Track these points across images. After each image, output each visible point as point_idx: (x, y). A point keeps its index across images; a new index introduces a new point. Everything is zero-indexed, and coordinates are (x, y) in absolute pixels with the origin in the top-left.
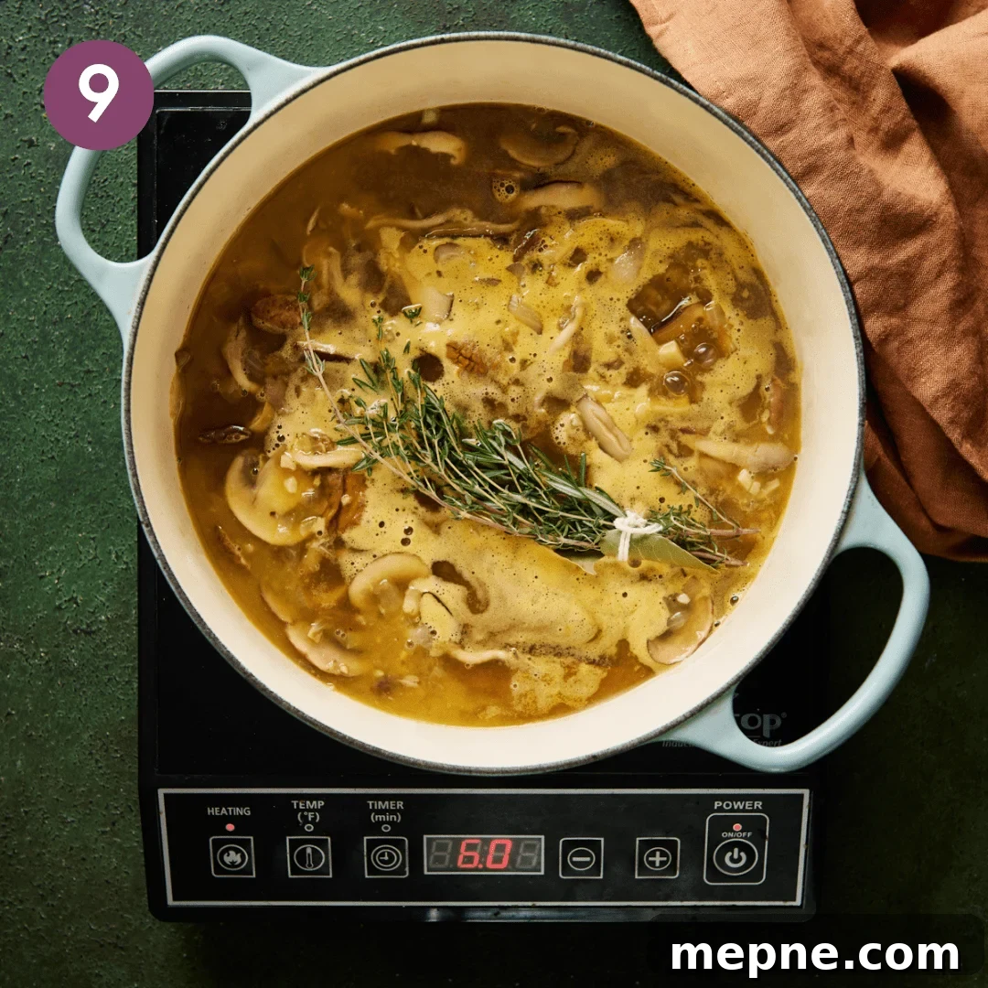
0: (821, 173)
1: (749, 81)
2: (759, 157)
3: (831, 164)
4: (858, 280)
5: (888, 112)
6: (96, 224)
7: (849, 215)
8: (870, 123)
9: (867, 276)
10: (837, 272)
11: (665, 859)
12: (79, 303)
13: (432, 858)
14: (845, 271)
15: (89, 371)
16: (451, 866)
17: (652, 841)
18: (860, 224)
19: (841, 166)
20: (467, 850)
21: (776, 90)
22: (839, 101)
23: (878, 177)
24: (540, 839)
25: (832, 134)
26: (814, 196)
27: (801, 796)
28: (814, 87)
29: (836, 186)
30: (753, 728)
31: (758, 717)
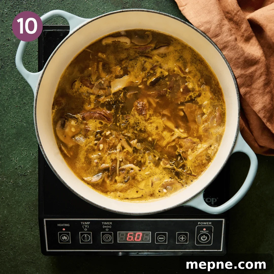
0: (228, 48)
1: (208, 22)
3: (230, 45)
4: (238, 78)
5: (246, 31)
6: (27, 62)
7: (236, 60)
8: (241, 34)
9: (240, 76)
10: (232, 76)
11: (184, 238)
12: (22, 84)
13: (120, 238)
14: (234, 75)
15: (25, 103)
16: (125, 240)
17: (181, 233)
18: (238, 62)
19: (233, 46)
20: (129, 236)
21: (215, 25)
22: (233, 28)
23: (244, 49)
24: (150, 233)
25: (231, 37)
26: (226, 54)
27: (222, 221)
28: (226, 24)
29: (232, 52)
30: (209, 202)
31: (210, 199)
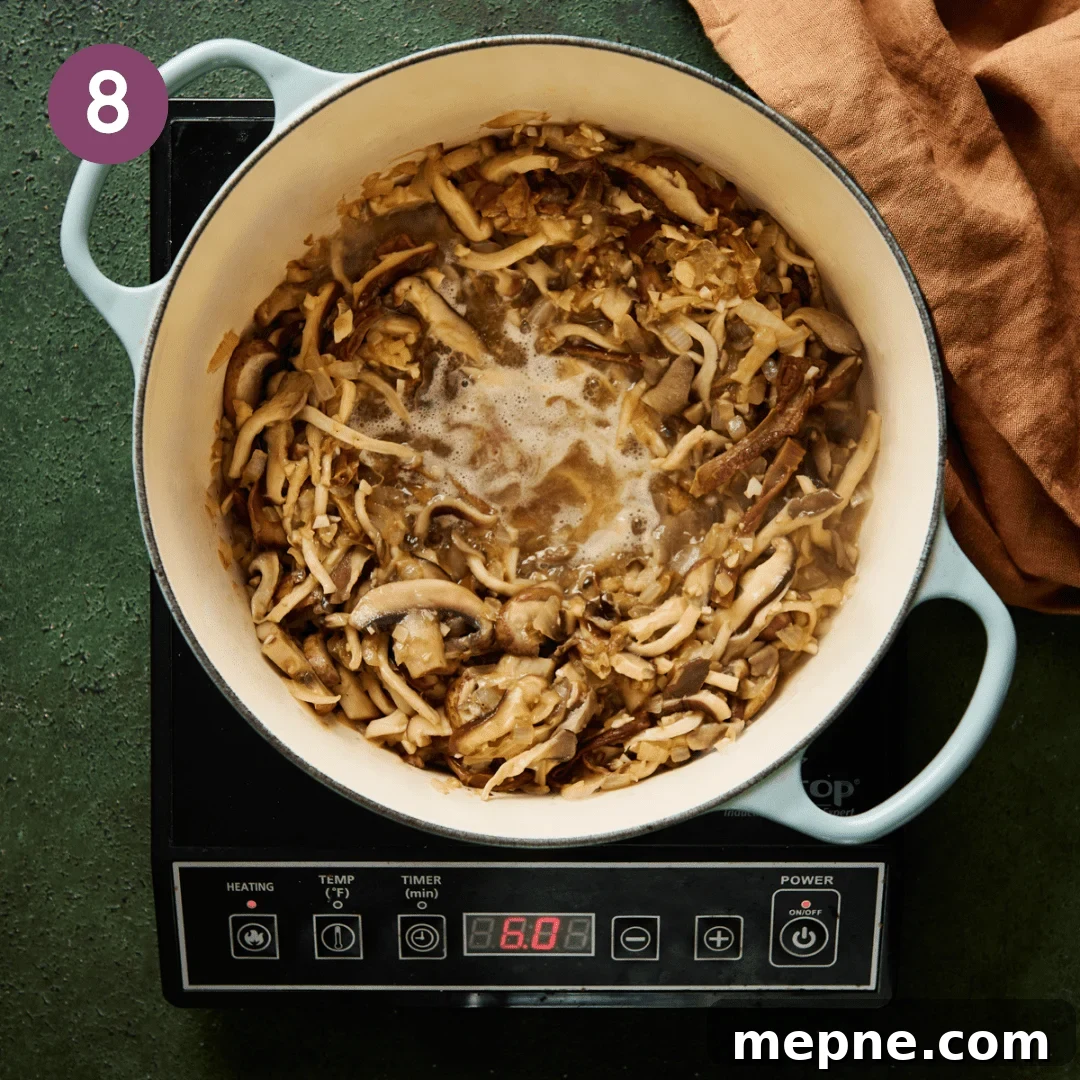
0: (897, 189)
1: (818, 88)
3: (908, 179)
4: (937, 306)
5: (970, 122)
7: (928, 235)
8: (951, 135)
9: (947, 301)
10: (915, 298)
11: (727, 939)
13: (472, 938)
14: (923, 297)
15: (97, 406)
16: (493, 947)
17: (712, 919)
18: (940, 245)
19: (918, 182)
20: (510, 929)
21: (848, 98)
22: (917, 110)
23: (960, 193)
24: (590, 918)
25: (910, 147)
26: (889, 214)
27: (876, 870)
28: (889, 96)
29: (914, 203)
30: (823, 796)
31: (829, 784)
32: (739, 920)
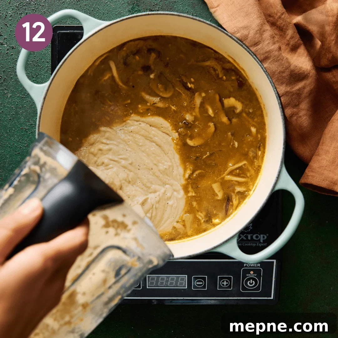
0: (270, 59)
1: (245, 28)
2: (248, 53)
3: (273, 56)
4: (282, 96)
5: (293, 38)
6: (34, 75)
7: (279, 74)
8: (287, 42)
9: (285, 94)
10: (275, 93)
11: (227, 283)
12: (28, 101)
13: (149, 282)
14: (278, 93)
15: (32, 124)
16: (156, 285)
17: (223, 277)
18: (283, 77)
19: (276, 57)
20: (161, 280)
21: (254, 31)
22: (276, 34)
23: (289, 60)
24: (186, 276)
25: (273, 46)
26: (267, 67)
27: (273, 262)
28: (267, 30)
29: (275, 63)
30: (257, 239)
31: (259, 236)
32: (231, 277)
